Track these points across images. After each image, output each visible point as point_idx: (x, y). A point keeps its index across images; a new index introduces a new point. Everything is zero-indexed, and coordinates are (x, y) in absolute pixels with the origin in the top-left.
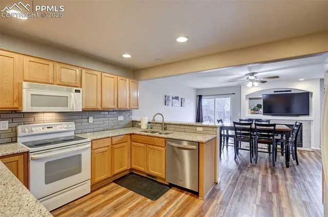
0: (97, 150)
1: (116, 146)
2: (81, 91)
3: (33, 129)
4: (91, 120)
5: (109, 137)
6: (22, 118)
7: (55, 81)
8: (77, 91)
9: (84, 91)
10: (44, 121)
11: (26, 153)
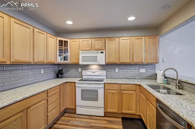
0: (109, 90)
1: (124, 91)
2: (104, 52)
3: (87, 73)
4: (117, 70)
5: (118, 84)
6: (85, 67)
7: (92, 49)
8: (102, 52)
9: (107, 51)
10: (93, 69)
11: (75, 83)
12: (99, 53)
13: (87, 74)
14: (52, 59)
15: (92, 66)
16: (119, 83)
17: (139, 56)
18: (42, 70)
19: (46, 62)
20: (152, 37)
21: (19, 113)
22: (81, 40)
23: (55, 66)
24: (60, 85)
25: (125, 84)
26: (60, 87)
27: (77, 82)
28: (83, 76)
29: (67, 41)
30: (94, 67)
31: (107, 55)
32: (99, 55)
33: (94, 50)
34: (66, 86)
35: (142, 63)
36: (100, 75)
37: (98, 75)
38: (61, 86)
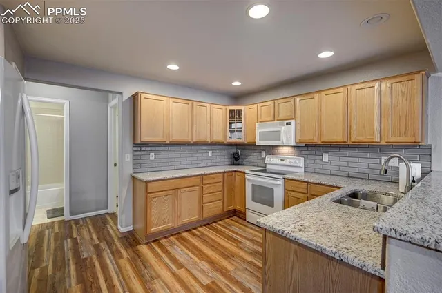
2: (292, 124)
3: (272, 159)
4: (326, 158)
5: (305, 182)
6: (271, 150)
7: (275, 118)
8: (287, 124)
9: (298, 121)
10: (283, 154)
11: (244, 173)
12: (283, 125)
13: (273, 162)
14: (218, 138)
15: (281, 148)
16: (306, 180)
17: (364, 127)
18: (210, 152)
19: (209, 141)
20: (399, 80)
21: (169, 190)
22: (259, 105)
23: (230, 147)
24: (225, 172)
25: (319, 184)
26: (224, 176)
27: (247, 171)
28: (267, 166)
29: (241, 110)
30: (285, 151)
31: (298, 127)
32: (284, 128)
33: (278, 120)
34: (235, 176)
35: (374, 142)
36: (292, 164)
37: (289, 164)
38: (226, 174)
